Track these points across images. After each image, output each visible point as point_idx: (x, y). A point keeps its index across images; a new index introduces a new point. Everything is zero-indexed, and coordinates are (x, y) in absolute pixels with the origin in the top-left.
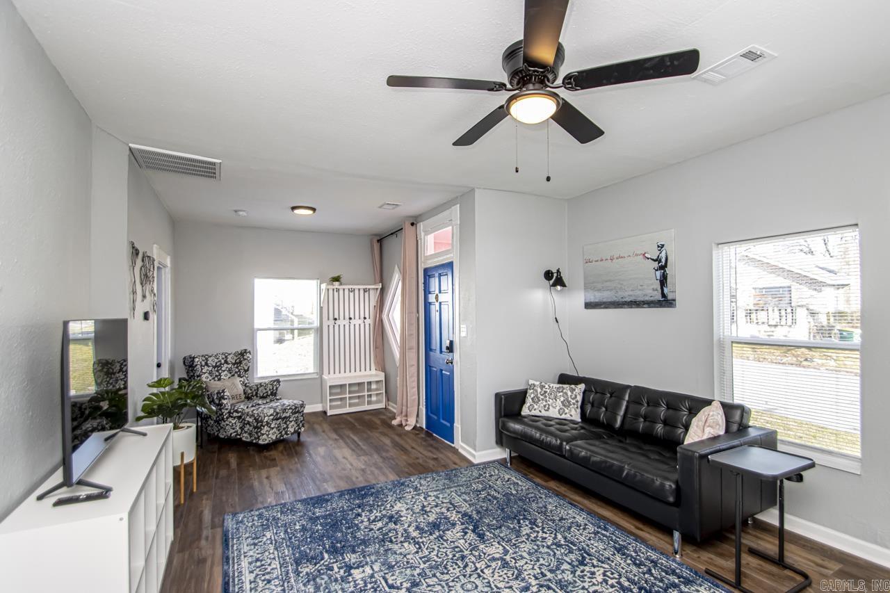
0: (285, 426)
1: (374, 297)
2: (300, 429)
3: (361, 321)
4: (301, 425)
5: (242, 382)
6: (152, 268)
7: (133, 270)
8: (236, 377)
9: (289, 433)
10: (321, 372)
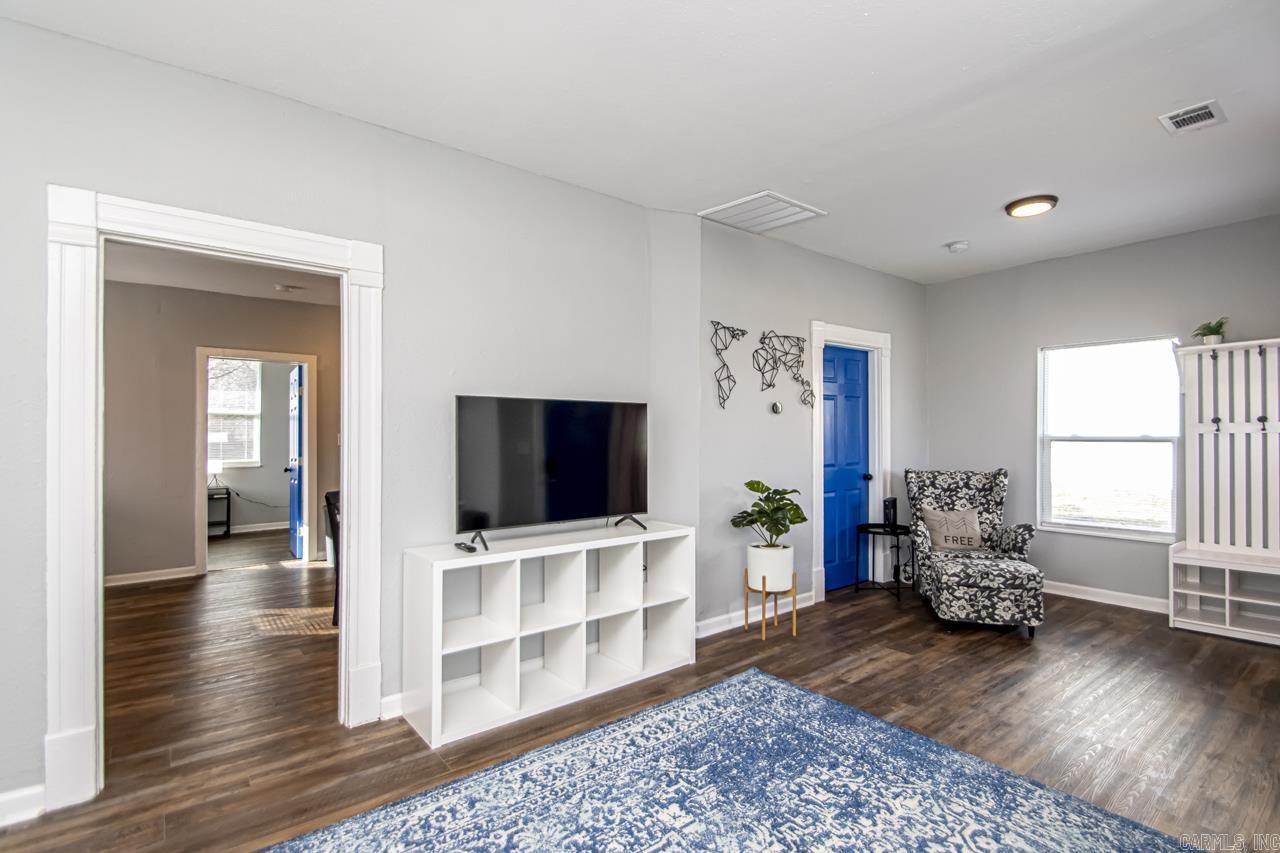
4: (1029, 613)
5: (988, 522)
6: (794, 350)
7: (718, 353)
8: (977, 510)
9: (997, 617)
10: (1181, 535)
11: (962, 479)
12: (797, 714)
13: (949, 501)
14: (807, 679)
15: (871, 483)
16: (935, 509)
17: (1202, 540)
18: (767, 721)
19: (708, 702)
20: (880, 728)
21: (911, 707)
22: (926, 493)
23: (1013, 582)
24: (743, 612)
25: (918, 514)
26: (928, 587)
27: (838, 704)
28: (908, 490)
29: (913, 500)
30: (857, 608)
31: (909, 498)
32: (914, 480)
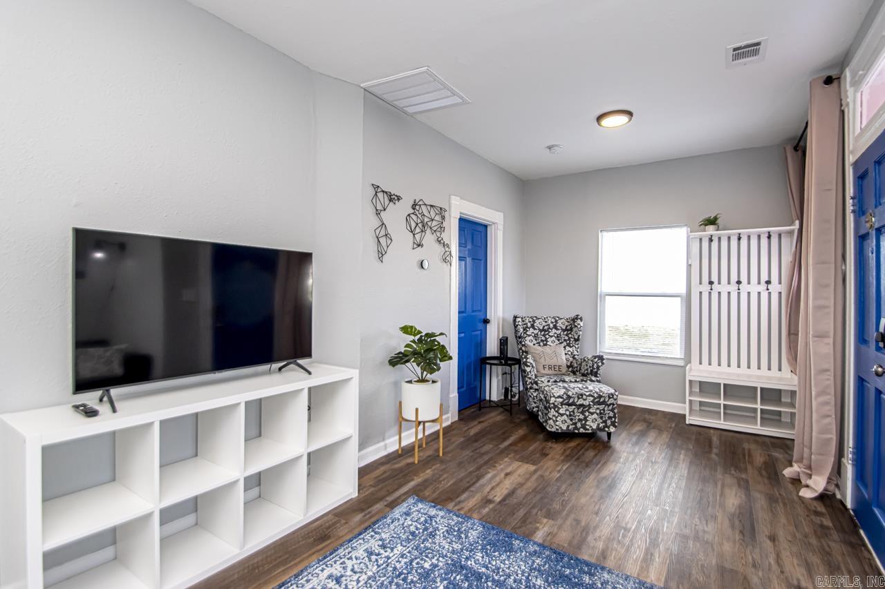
0: (582, 417)
2: (609, 428)
4: (609, 422)
5: (570, 353)
6: (438, 218)
7: (378, 213)
8: (563, 345)
9: (588, 427)
10: (688, 359)
11: (552, 323)
12: (460, 546)
13: (543, 338)
14: (460, 502)
15: (488, 326)
16: (534, 345)
17: (701, 363)
18: (434, 561)
19: (374, 545)
20: (535, 552)
21: (551, 522)
23: (599, 400)
24: (397, 437)
25: (523, 348)
26: (534, 405)
27: (493, 529)
28: (516, 331)
29: (519, 338)
30: (484, 425)
31: (516, 337)
32: (520, 323)
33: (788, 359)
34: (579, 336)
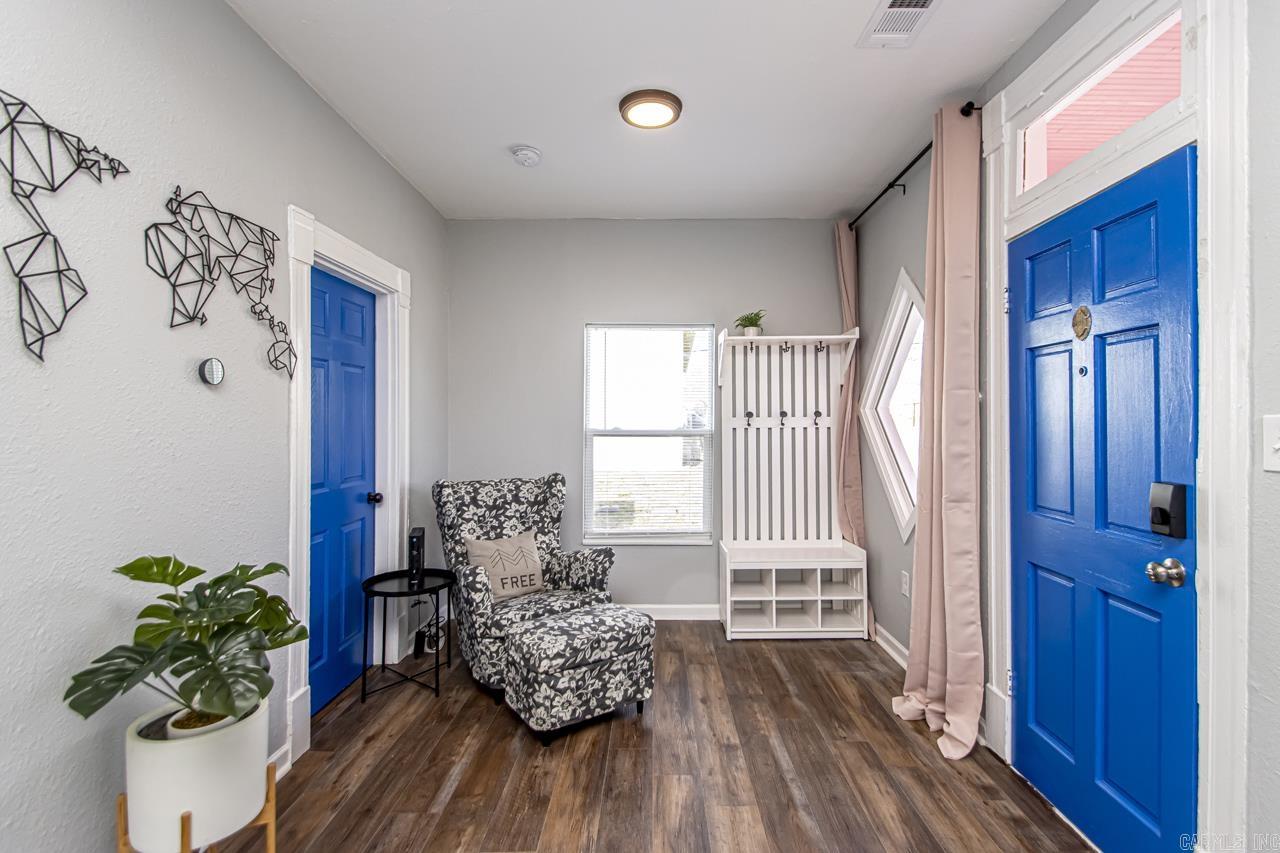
0: (598, 684)
1: (840, 364)
2: (641, 691)
3: (808, 422)
4: (642, 681)
5: (544, 546)
8: (531, 532)
9: (608, 702)
10: (717, 532)
11: (510, 491)
13: (495, 523)
15: (378, 508)
16: (478, 538)
17: (735, 539)
22: (465, 516)
23: (627, 643)
25: (458, 548)
26: (492, 670)
28: (441, 515)
29: (449, 530)
30: (382, 744)
31: (442, 526)
32: (451, 499)
33: (841, 522)
34: (560, 512)
